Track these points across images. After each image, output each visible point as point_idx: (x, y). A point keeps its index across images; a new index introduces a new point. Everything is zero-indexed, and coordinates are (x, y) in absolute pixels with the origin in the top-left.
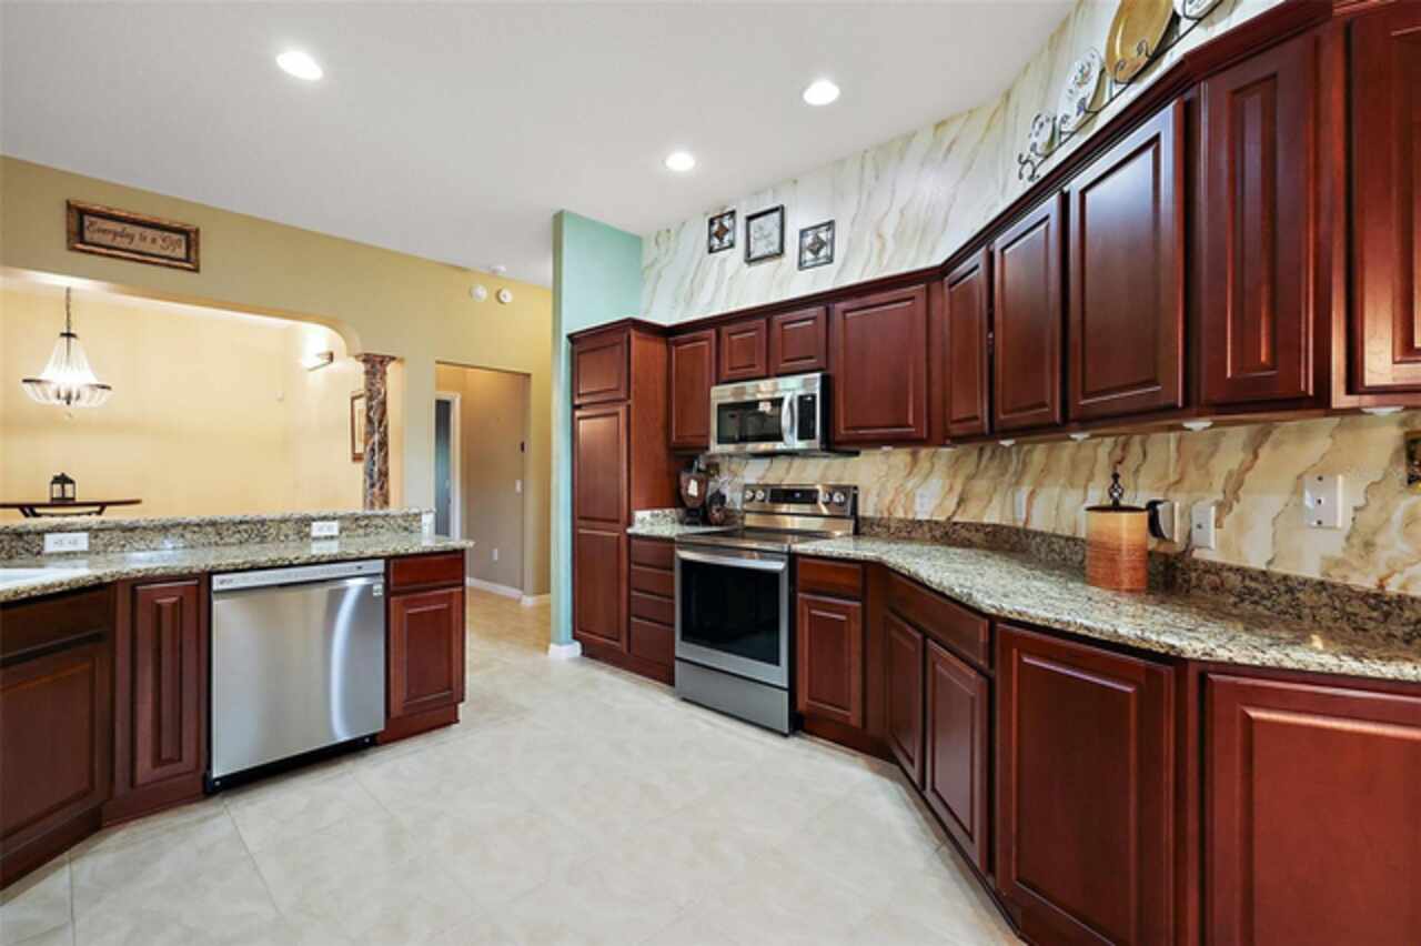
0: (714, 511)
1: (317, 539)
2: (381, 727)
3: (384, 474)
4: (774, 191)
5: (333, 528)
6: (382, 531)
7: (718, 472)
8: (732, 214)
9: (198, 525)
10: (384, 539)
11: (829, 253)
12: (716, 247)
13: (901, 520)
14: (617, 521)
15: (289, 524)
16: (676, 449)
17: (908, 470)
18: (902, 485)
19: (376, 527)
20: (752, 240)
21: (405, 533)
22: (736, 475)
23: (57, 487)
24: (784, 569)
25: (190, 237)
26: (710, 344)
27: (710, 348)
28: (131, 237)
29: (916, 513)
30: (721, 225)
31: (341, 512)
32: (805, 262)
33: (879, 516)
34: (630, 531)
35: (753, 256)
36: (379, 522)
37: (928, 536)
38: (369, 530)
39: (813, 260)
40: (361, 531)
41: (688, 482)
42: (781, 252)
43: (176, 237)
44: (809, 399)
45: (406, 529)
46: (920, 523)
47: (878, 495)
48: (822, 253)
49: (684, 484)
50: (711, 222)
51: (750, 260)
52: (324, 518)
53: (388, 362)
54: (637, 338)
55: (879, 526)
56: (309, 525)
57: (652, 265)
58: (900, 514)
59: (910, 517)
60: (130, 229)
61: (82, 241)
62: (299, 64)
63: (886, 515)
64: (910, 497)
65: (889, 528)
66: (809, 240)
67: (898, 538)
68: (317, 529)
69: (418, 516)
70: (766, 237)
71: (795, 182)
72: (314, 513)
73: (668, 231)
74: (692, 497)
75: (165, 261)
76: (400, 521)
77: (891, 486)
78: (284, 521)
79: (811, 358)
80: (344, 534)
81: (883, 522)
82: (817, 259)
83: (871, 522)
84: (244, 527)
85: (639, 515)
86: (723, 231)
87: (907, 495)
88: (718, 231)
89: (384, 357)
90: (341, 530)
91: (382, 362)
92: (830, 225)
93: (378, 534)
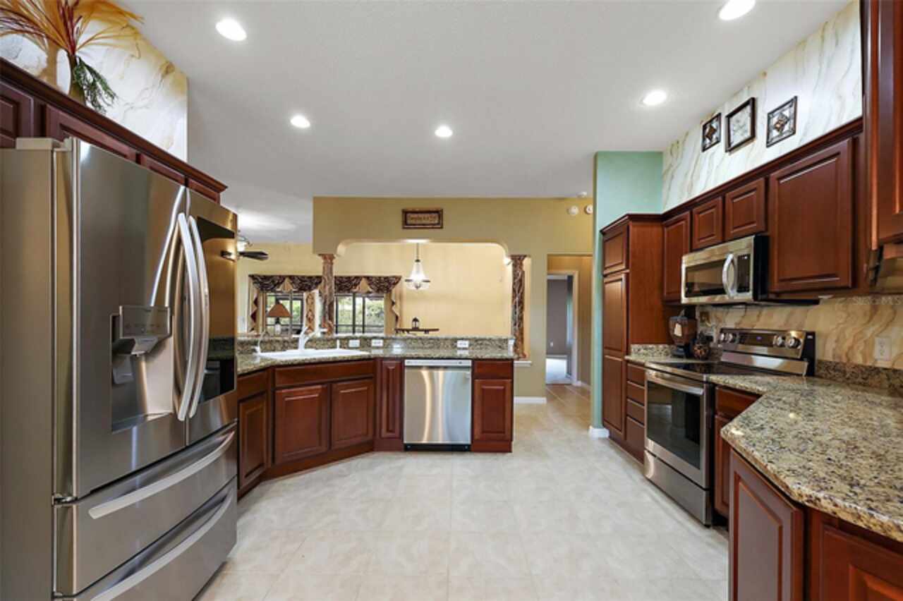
0: (696, 348)
1: (460, 349)
2: (469, 442)
3: (521, 319)
4: (749, 87)
5: (466, 344)
6: (489, 347)
7: (708, 319)
8: (719, 116)
9: (416, 339)
10: (489, 351)
11: (792, 126)
12: (708, 146)
13: (857, 366)
14: (620, 351)
15: (449, 341)
16: (667, 301)
17: (867, 318)
18: (861, 332)
19: (486, 345)
20: (732, 133)
21: (500, 349)
22: (720, 321)
23: (414, 323)
24: (703, 394)
25: (439, 213)
26: (686, 222)
27: (686, 226)
28: (420, 219)
29: (876, 360)
30: (711, 127)
31: (469, 337)
32: (772, 139)
33: (837, 360)
34: (627, 357)
35: (733, 145)
36: (488, 343)
37: (886, 384)
38: (482, 346)
39: (778, 136)
40: (478, 347)
41: (674, 326)
42: (753, 135)
43: (434, 215)
44: (746, 258)
45: (500, 347)
46: (877, 370)
47: (837, 341)
48: (786, 128)
49: (672, 328)
50: (705, 128)
51: (730, 148)
52: (462, 339)
53: (523, 259)
54: (634, 226)
55: (834, 370)
56: (456, 342)
57: (668, 170)
58: (859, 360)
59: (869, 364)
60: (420, 215)
61: (407, 225)
62: (444, 132)
63: (844, 360)
64: (869, 344)
65: (845, 373)
66: (775, 120)
67: (854, 383)
68: (460, 344)
69: (506, 340)
70: (741, 127)
71: (765, 74)
72: (458, 337)
73: (678, 142)
74: (678, 337)
75: (431, 226)
76: (497, 343)
77: (849, 333)
78: (446, 339)
79: (753, 223)
80: (471, 348)
81: (838, 366)
82: (781, 134)
83: (827, 366)
84: (431, 341)
85: (634, 347)
86: (713, 131)
87: (865, 342)
88: (709, 133)
89: (520, 256)
90: (470, 345)
91: (519, 259)
92: (793, 102)
93: (486, 348)
